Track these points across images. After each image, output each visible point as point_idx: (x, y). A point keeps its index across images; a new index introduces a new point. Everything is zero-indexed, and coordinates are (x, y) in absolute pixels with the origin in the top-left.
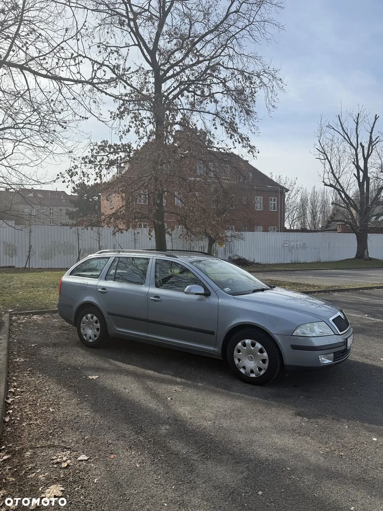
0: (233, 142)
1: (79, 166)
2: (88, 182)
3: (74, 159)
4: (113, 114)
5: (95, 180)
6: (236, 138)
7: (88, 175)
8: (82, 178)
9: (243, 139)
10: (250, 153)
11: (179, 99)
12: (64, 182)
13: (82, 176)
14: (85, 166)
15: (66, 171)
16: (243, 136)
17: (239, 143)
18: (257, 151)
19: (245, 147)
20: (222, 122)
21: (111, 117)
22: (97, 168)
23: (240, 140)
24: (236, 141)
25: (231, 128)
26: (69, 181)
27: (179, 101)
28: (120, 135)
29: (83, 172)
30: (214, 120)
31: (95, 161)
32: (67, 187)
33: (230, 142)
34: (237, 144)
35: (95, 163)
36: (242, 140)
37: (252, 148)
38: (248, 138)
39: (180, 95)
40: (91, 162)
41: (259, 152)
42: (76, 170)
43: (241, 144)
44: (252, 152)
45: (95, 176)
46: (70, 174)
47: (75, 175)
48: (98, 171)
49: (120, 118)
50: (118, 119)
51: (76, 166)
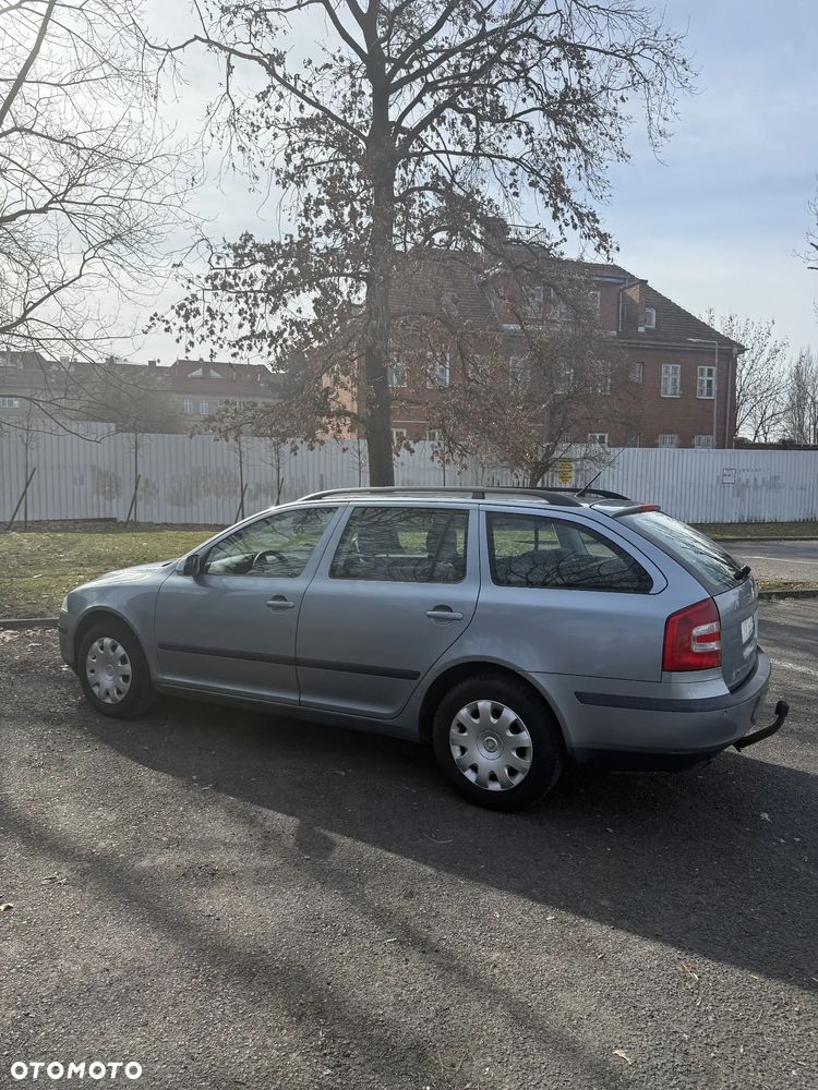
0: (560, 227)
1: (200, 296)
2: (221, 330)
3: (189, 281)
4: (282, 176)
5: (241, 326)
6: (568, 216)
7: (223, 315)
8: (210, 323)
9: (585, 217)
10: (602, 251)
11: (433, 129)
12: (167, 330)
13: (209, 319)
14: (216, 295)
15: (173, 307)
16: (584, 211)
17: (575, 227)
18: (615, 246)
19: (588, 236)
20: (533, 178)
21: (278, 182)
22: (242, 301)
23: (576, 221)
24: (567, 225)
25: (557, 191)
26: (181, 328)
27: (434, 134)
28: (299, 223)
29: (209, 310)
30: (513, 174)
31: (237, 285)
32: (178, 341)
33: (552, 227)
34: (568, 230)
35: (237, 289)
36: (582, 221)
37: (604, 237)
38: (594, 215)
39: (435, 120)
40: (225, 286)
41: (618, 249)
42: (194, 306)
43: (579, 229)
44: (605, 248)
45: (237, 319)
46: (182, 313)
47: (195, 316)
48: (245, 307)
49: (298, 184)
50: (294, 185)
51: (194, 296)
